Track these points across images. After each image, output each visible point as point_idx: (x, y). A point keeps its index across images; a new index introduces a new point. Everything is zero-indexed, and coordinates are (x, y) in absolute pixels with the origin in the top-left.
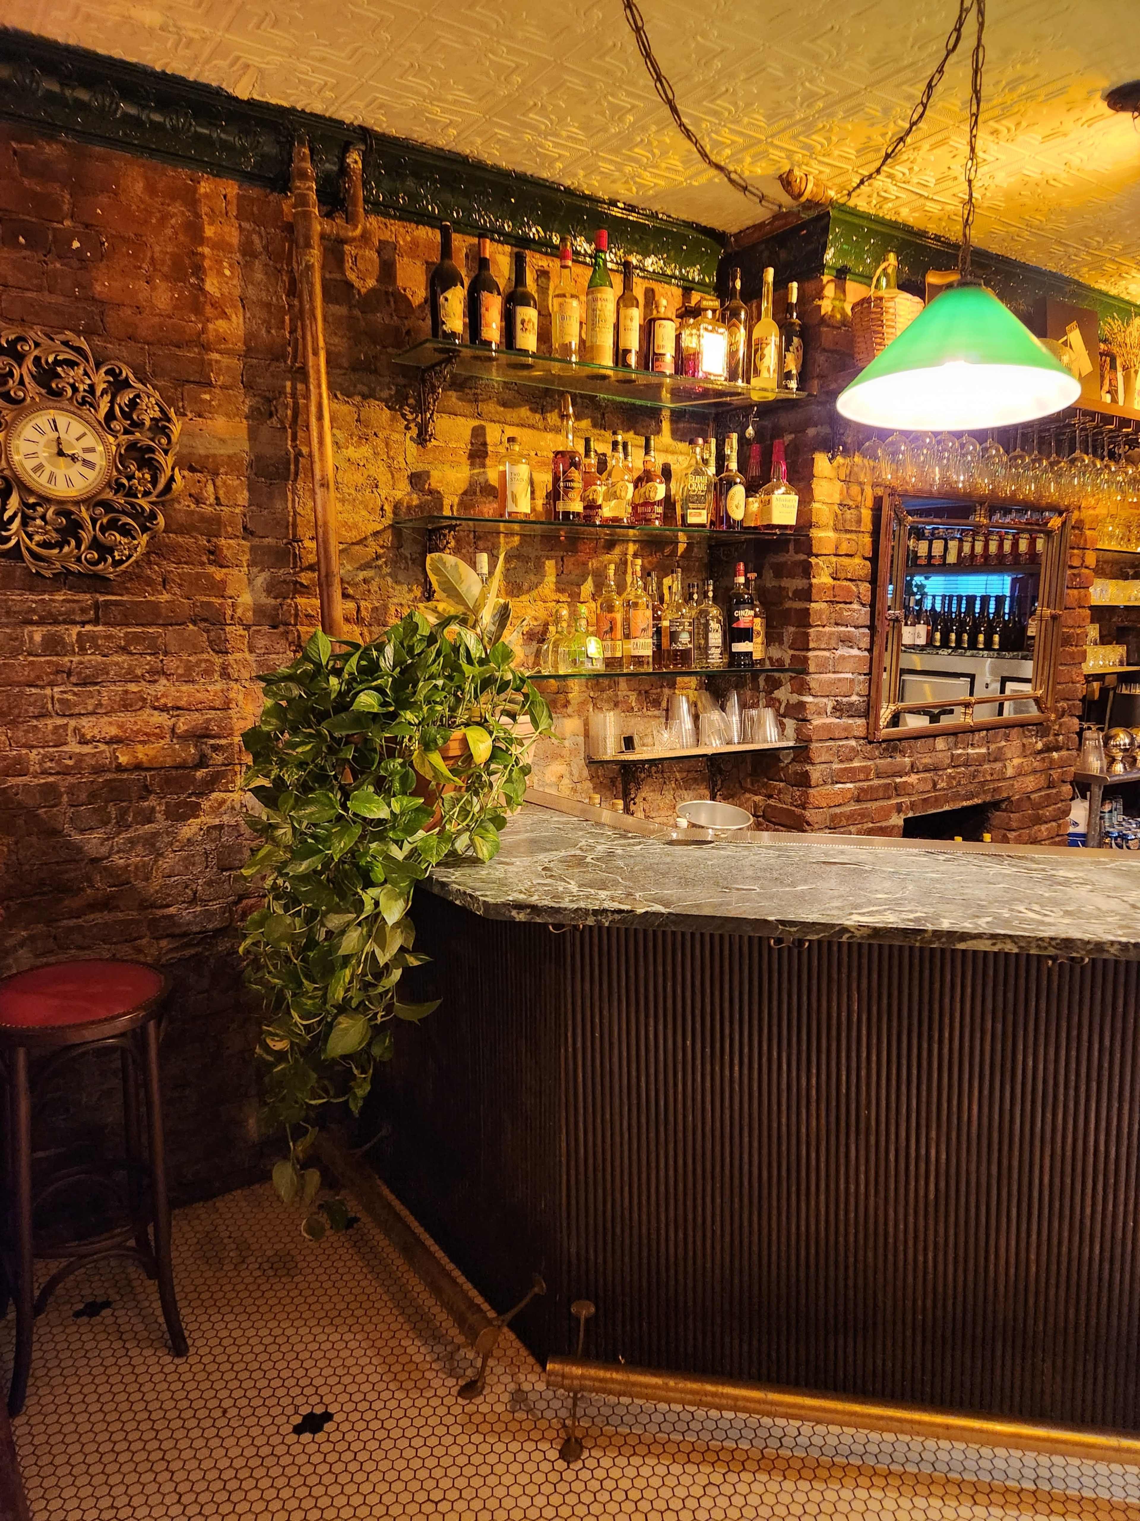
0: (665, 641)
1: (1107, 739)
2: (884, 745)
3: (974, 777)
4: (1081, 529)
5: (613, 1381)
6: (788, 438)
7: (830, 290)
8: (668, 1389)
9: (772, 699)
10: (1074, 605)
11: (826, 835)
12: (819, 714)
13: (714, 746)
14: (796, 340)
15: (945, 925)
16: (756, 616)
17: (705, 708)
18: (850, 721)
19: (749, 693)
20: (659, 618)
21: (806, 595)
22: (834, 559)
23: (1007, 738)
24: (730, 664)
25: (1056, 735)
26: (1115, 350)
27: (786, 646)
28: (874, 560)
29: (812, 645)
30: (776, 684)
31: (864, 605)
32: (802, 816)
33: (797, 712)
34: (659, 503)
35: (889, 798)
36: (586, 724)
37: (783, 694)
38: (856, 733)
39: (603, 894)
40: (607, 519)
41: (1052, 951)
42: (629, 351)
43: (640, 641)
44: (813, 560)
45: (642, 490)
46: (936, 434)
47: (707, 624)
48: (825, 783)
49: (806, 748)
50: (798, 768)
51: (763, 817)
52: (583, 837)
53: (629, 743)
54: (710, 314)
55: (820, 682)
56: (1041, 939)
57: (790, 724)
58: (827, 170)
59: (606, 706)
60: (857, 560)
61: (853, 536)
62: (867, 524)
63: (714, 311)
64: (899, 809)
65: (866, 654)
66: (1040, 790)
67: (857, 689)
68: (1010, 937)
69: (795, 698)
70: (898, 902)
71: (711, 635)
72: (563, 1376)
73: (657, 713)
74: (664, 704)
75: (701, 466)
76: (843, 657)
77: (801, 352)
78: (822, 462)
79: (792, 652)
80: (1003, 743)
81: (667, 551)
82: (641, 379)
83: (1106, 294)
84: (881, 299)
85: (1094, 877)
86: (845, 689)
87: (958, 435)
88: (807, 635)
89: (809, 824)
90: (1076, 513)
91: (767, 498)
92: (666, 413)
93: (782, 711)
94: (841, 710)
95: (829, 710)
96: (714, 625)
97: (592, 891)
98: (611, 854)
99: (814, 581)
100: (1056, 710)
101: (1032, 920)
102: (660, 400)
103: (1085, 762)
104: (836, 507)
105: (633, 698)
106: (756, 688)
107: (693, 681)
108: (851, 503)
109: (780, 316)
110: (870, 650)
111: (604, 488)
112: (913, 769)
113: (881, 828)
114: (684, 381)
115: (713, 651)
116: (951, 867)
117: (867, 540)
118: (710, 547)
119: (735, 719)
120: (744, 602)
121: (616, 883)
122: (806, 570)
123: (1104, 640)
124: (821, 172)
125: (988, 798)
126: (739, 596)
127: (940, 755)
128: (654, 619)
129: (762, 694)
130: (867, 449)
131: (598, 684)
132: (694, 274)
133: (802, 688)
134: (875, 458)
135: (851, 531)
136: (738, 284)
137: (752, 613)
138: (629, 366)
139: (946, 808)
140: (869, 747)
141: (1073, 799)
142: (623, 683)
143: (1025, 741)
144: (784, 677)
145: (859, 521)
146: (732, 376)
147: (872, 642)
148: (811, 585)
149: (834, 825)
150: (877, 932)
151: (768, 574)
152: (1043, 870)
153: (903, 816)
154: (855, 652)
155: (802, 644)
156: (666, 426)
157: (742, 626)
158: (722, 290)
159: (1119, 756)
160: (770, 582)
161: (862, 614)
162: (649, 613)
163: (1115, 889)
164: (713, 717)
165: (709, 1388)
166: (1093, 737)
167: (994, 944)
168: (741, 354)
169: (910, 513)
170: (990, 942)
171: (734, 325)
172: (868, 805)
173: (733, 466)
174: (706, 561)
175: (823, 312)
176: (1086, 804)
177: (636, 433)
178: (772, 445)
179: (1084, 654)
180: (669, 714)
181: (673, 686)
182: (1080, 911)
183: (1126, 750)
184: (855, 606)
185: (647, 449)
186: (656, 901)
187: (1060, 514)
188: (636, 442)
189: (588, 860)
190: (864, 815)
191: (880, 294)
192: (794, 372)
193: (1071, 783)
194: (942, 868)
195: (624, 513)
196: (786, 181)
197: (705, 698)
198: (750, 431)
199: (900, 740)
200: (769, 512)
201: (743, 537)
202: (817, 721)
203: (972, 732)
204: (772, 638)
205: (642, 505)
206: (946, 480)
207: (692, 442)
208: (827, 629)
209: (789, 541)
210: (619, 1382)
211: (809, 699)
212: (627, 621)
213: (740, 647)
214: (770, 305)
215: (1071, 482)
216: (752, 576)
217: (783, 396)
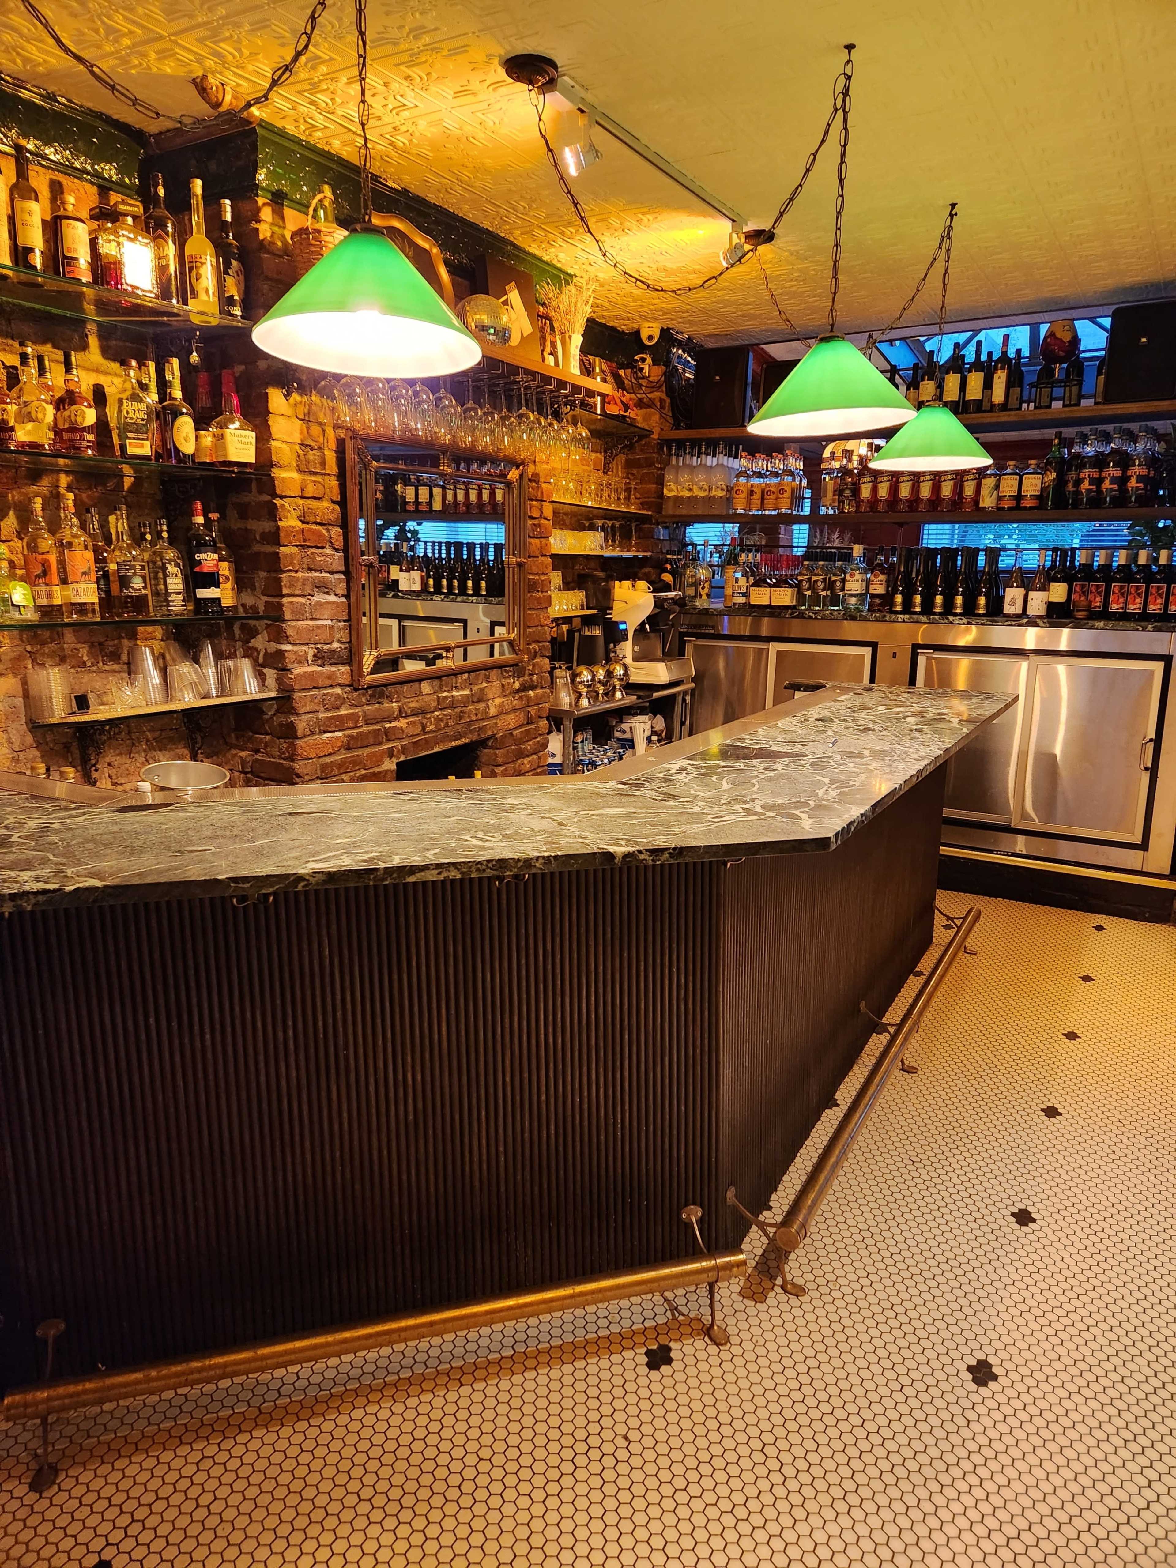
0: (115, 588)
1: (574, 676)
2: (370, 692)
3: (461, 718)
4: (537, 482)
5: (85, 1392)
6: (239, 369)
7: (266, 214)
8: (149, 1380)
9: (250, 648)
10: (537, 553)
11: (316, 785)
12: (300, 662)
13: (188, 700)
14: (234, 263)
15: (397, 861)
16: (221, 559)
17: (174, 660)
18: (333, 669)
19: (224, 642)
20: (105, 561)
21: (274, 537)
22: (301, 502)
23: (487, 679)
24: (197, 611)
25: (530, 675)
26: (552, 314)
27: (258, 592)
28: (343, 503)
29: (285, 591)
30: (253, 633)
31: (337, 550)
32: (291, 769)
33: (276, 660)
34: (88, 429)
35: (380, 744)
36: (24, 683)
37: (260, 642)
38: (340, 681)
39: (25, 875)
40: (23, 444)
41: (489, 873)
42: (31, 250)
43: (82, 586)
44: (278, 502)
45: (66, 413)
46: (388, 381)
47: (164, 568)
48: (313, 733)
49: (289, 699)
50: (282, 719)
51: (251, 772)
52: (11, 813)
53: (82, 703)
54: (129, 220)
55: (298, 630)
56: (480, 863)
57: (271, 674)
58: (244, 84)
59: (49, 662)
60: (326, 504)
61: (319, 478)
62: (332, 466)
63: (135, 218)
64: (391, 753)
65: (344, 600)
66: (520, 726)
67: (338, 636)
68: (453, 864)
69: (273, 647)
70: (355, 845)
71: (169, 580)
72: (26, 1405)
73: (116, 667)
74: (124, 657)
75: (138, 391)
76: (319, 603)
77: (242, 277)
78: (276, 398)
79: (265, 598)
80: (485, 685)
81: (110, 485)
82: (52, 285)
83: (540, 259)
84: (319, 231)
85: (534, 802)
86: (325, 635)
87: (412, 382)
88: (279, 580)
89: (299, 776)
90: (532, 466)
91: (219, 431)
92: (91, 327)
93: (261, 660)
94: (323, 658)
95: (310, 658)
96: (171, 569)
97: (12, 874)
98: (45, 830)
99: (280, 523)
100: (528, 652)
101: (475, 846)
102: (82, 311)
103: (557, 698)
104: (297, 447)
105: (84, 652)
106: (231, 637)
107: (158, 632)
108: (313, 444)
109: (216, 234)
110: (347, 596)
111: (15, 407)
112: (402, 714)
113: (374, 774)
114: (105, 293)
115: (173, 597)
116: (414, 805)
117: (334, 483)
118: (163, 482)
119: (211, 671)
120: (205, 544)
121: (45, 861)
122: (272, 513)
123: (567, 586)
124: (238, 85)
125: (475, 737)
126: (199, 538)
127: (427, 699)
128: (97, 561)
129: (239, 644)
130: (324, 387)
131: (36, 636)
132: (109, 171)
133: (279, 636)
134: (334, 399)
135: (316, 474)
136: (161, 192)
137: (216, 556)
138: (35, 268)
139: (437, 749)
140: (355, 694)
141: (550, 732)
142: (69, 636)
143: (504, 681)
144: (260, 624)
145: (323, 463)
146: (165, 293)
147: (349, 588)
148: (278, 528)
149: (326, 775)
150: (331, 877)
151: (232, 514)
152: (495, 799)
153: (395, 760)
154: (332, 598)
155: (275, 590)
156: (93, 341)
157: (205, 570)
158: (146, 195)
159: (584, 691)
160: (235, 524)
161: (336, 560)
162: (90, 555)
163: (550, 810)
164: (185, 669)
165: (195, 1364)
166: (562, 675)
167: (439, 874)
168: (172, 269)
169: (376, 458)
170: (436, 871)
171: (160, 236)
172: (359, 752)
173: (178, 394)
174: (159, 497)
175: (261, 237)
176: (561, 737)
177: (54, 347)
178: (220, 375)
179: (549, 600)
180: (131, 669)
181: (133, 636)
182: (517, 834)
183: (589, 686)
184: (328, 551)
185: (68, 368)
186: (92, 875)
187: (518, 468)
188: (55, 357)
189: (13, 839)
190: (356, 763)
191: (317, 226)
192: (236, 298)
193: (548, 719)
194: (406, 808)
195: (45, 438)
196: (201, 86)
197: (173, 651)
198: (194, 358)
199: (385, 685)
200: (224, 448)
201: (198, 474)
202: (299, 670)
203: (455, 675)
204: (242, 584)
205: (69, 430)
206: (406, 428)
207: (124, 363)
208: (300, 575)
209: (251, 479)
210: (94, 1391)
211: (287, 647)
212: (62, 563)
213: (204, 593)
214: (202, 221)
215: (521, 437)
216: (214, 516)
217: (226, 322)
